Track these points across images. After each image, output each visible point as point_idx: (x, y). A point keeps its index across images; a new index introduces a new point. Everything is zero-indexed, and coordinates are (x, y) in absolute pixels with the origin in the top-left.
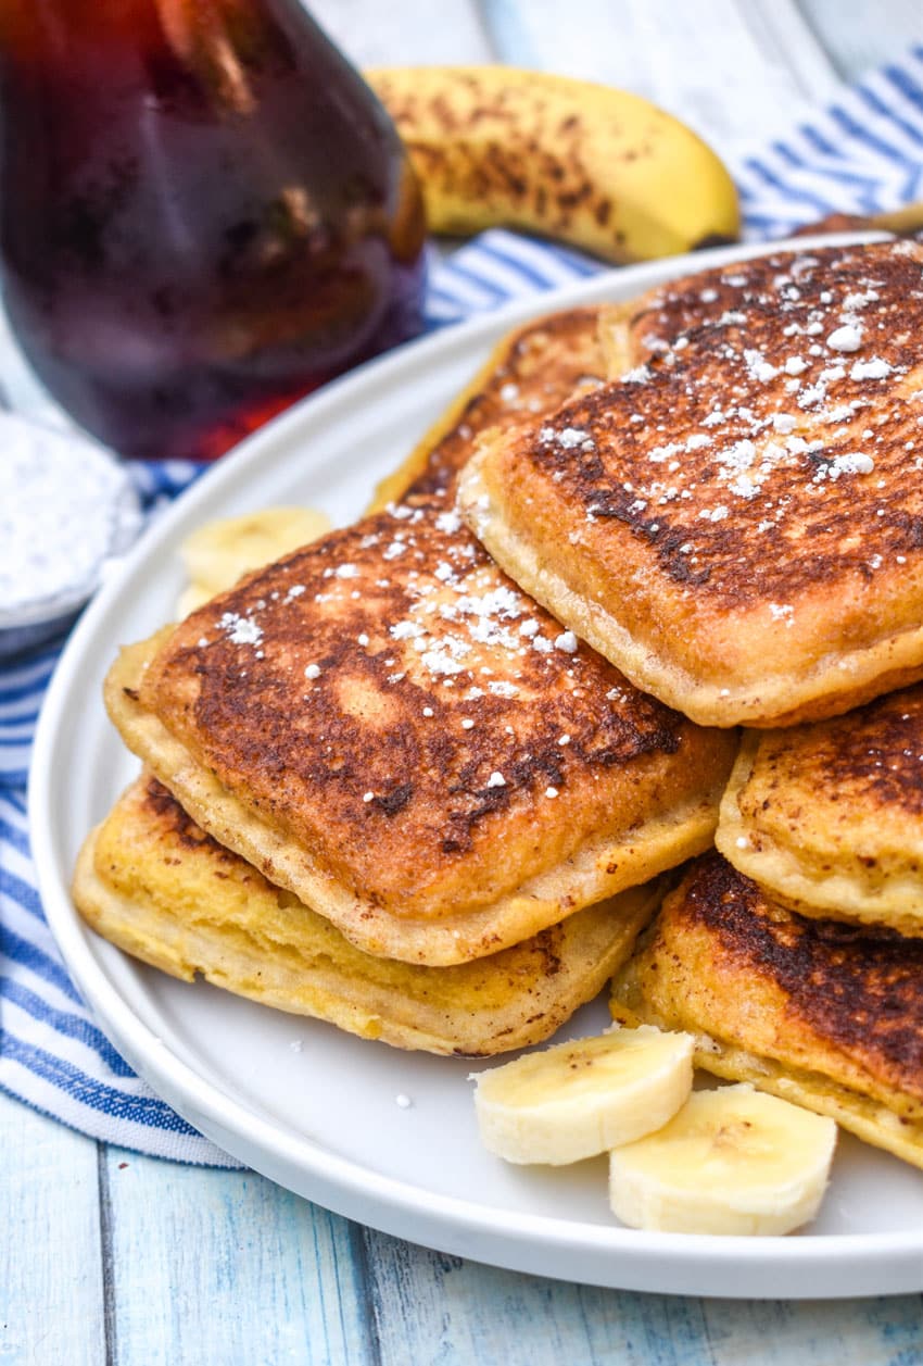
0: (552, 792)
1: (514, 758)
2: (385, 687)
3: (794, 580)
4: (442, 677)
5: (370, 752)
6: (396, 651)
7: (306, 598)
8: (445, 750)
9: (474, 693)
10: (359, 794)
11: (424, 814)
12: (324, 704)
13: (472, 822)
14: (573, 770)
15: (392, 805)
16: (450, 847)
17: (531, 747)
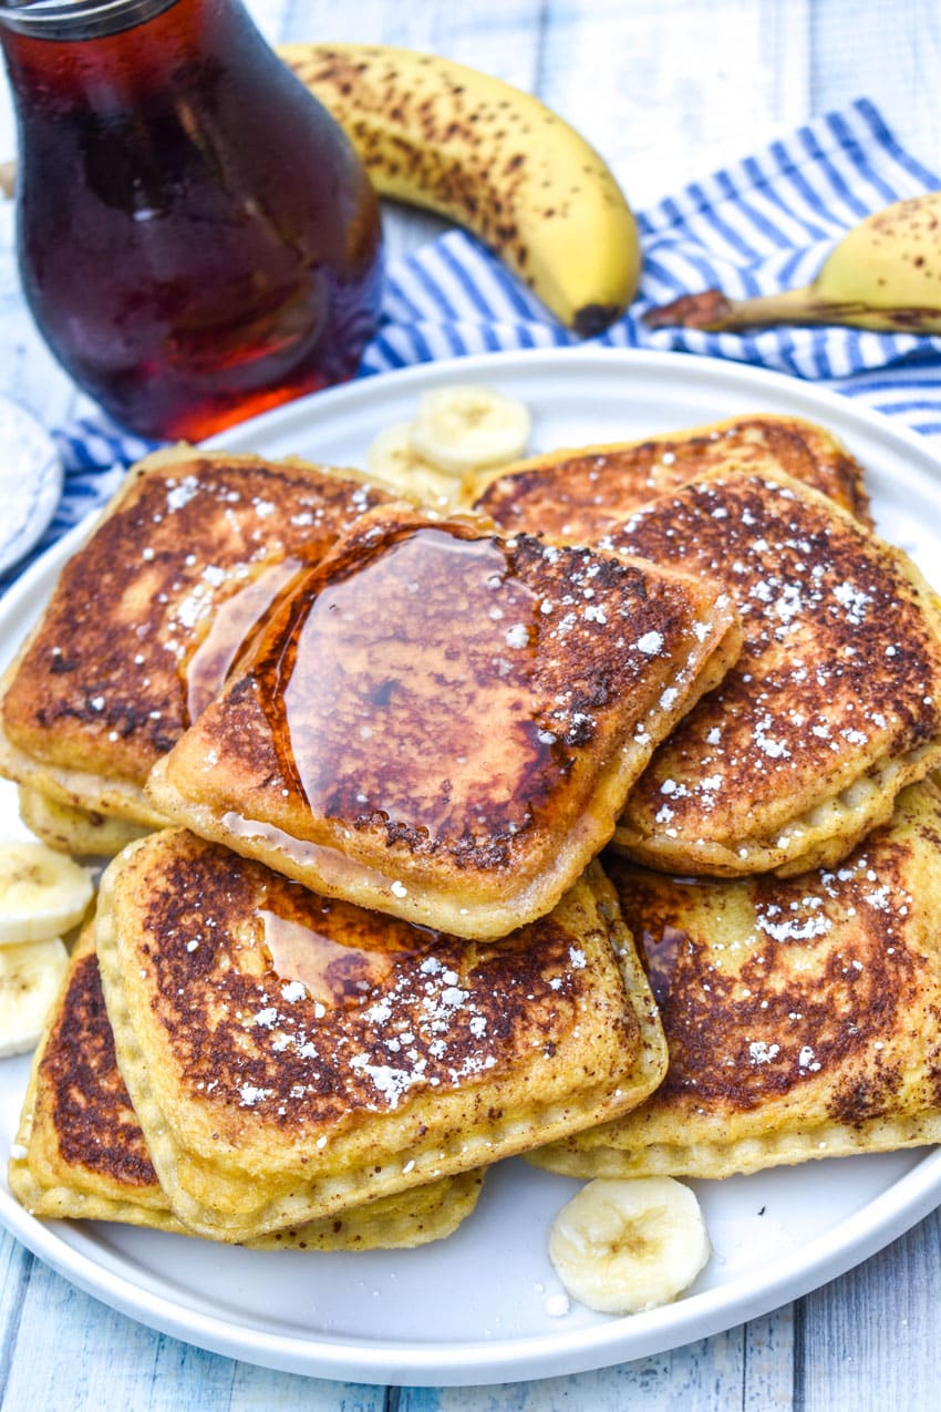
0: (113, 736)
1: (126, 700)
2: (154, 599)
3: (247, 749)
4: (176, 621)
5: (96, 627)
6: (189, 582)
7: (229, 505)
8: (114, 663)
9: (171, 645)
10: (59, 645)
11: (59, 687)
12: (127, 578)
13: (66, 711)
14: (141, 735)
15: (58, 667)
16: (41, 716)
17: (140, 701)
